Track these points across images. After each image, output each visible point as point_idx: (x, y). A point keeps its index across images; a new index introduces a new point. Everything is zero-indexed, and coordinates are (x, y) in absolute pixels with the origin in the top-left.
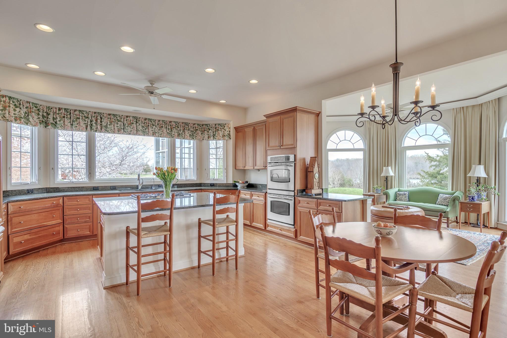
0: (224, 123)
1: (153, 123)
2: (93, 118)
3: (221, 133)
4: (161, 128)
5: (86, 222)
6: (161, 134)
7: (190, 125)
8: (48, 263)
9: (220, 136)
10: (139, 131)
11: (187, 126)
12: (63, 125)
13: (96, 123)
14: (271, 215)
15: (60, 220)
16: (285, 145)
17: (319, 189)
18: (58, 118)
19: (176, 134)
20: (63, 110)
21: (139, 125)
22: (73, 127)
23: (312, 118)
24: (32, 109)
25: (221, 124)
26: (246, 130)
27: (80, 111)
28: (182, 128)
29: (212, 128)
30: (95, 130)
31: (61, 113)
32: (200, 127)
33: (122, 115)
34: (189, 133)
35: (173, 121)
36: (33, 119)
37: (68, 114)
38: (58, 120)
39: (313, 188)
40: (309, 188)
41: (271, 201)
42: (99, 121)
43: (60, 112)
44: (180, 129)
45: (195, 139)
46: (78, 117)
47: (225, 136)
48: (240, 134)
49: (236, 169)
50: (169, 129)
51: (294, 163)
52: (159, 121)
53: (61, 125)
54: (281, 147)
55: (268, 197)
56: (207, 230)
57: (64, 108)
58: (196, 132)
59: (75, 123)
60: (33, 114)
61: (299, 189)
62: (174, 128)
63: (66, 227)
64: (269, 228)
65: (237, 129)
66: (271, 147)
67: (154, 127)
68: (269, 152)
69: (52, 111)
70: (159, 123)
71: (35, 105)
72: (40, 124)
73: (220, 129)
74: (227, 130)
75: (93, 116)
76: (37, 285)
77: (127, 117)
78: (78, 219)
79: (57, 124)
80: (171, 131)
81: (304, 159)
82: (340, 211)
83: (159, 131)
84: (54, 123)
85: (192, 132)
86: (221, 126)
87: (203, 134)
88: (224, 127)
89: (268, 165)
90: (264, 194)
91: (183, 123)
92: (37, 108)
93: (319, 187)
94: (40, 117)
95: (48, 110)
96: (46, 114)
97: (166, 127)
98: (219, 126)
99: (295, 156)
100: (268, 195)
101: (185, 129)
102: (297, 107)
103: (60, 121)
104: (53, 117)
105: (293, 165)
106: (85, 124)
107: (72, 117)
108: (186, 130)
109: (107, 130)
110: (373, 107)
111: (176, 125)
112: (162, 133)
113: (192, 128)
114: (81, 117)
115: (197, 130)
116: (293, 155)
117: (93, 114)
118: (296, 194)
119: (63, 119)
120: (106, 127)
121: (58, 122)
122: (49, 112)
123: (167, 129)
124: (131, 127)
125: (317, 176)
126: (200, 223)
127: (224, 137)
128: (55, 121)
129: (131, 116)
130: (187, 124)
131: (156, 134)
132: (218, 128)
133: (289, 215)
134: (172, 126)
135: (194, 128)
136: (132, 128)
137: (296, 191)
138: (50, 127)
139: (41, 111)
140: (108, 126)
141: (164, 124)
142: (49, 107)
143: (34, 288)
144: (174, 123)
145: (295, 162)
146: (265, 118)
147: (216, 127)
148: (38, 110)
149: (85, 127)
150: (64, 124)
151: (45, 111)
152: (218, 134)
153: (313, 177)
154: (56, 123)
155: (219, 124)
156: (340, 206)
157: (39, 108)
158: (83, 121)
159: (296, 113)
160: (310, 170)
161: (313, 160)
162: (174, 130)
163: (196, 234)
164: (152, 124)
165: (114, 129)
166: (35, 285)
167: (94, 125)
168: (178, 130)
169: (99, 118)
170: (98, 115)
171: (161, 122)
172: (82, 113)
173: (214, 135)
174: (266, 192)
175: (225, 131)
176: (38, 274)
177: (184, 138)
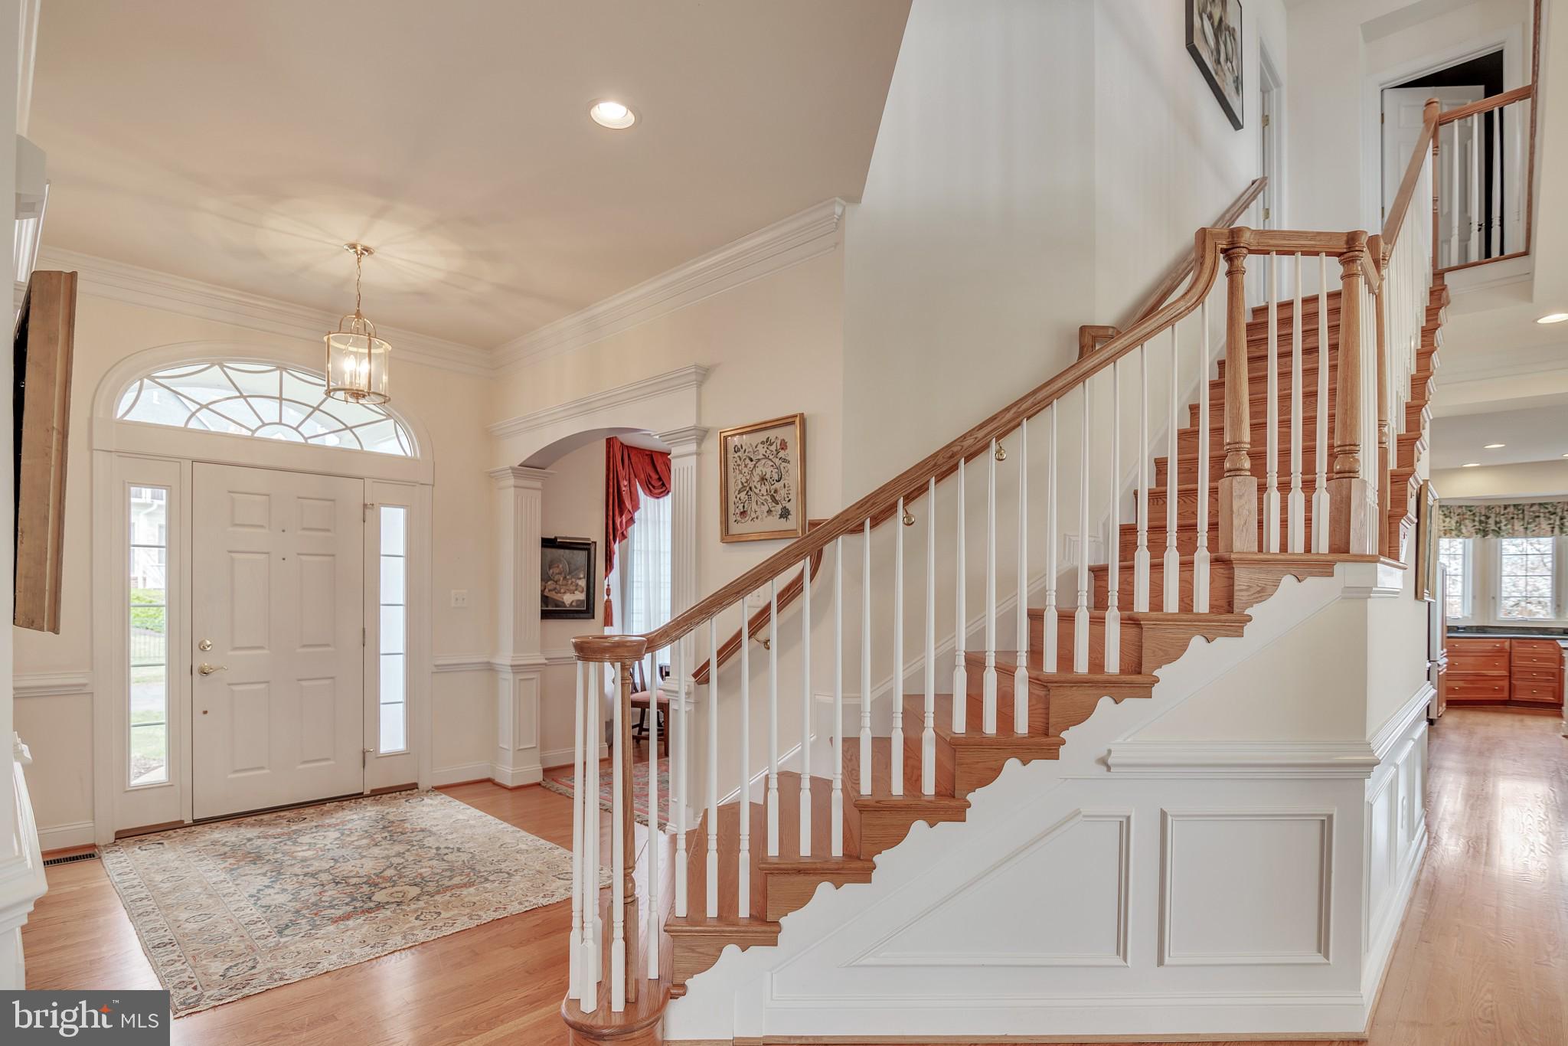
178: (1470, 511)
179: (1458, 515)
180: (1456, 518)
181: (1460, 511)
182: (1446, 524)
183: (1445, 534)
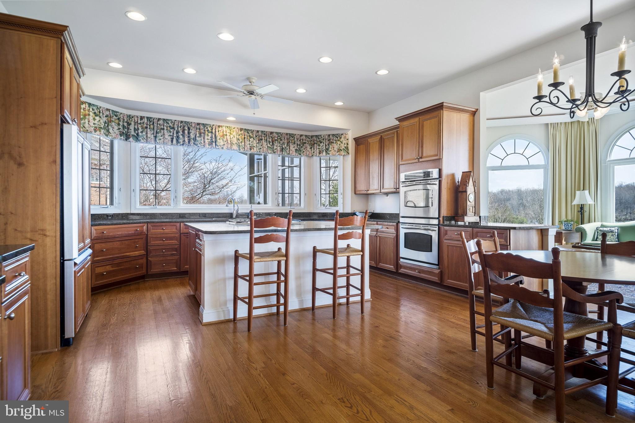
0: (340, 132)
1: (250, 134)
2: (179, 129)
3: (336, 147)
4: (260, 142)
5: (172, 255)
6: (260, 149)
7: (296, 136)
8: (133, 298)
9: (335, 150)
10: (234, 145)
11: (292, 139)
12: (145, 137)
13: (183, 135)
14: (404, 252)
15: (144, 251)
16: (426, 157)
17: (475, 215)
18: (140, 128)
19: (279, 148)
20: (146, 119)
21: (234, 137)
22: (157, 139)
23: (465, 118)
24: (112, 118)
25: (336, 134)
26: (370, 140)
27: (164, 120)
28: (286, 141)
29: (325, 139)
30: (182, 143)
31: (143, 123)
32: (309, 140)
33: (213, 125)
34: (294, 147)
35: (275, 132)
36: (113, 130)
37: (151, 123)
38: (139, 131)
39: (467, 214)
40: (460, 214)
41: (405, 233)
42: (186, 132)
43: (142, 121)
44: (284, 142)
45: (302, 154)
46: (162, 127)
47: (342, 151)
48: (362, 147)
49: (355, 193)
50: (270, 142)
51: (438, 180)
52: (258, 131)
53: (143, 138)
54: (420, 160)
55: (401, 228)
56: (325, 261)
57: (146, 117)
58: (303, 145)
59: (159, 134)
60: (113, 124)
61: (445, 215)
62: (276, 140)
63: (150, 261)
64: (402, 270)
65: (358, 141)
66: (406, 160)
67: (252, 140)
68: (402, 168)
69: (133, 121)
70: (258, 134)
71: (115, 114)
72: (121, 137)
73: (335, 142)
74: (344, 142)
75: (179, 126)
76: (126, 319)
77: (219, 126)
78: (164, 251)
79: (139, 136)
80: (273, 144)
81: (453, 176)
82: (507, 243)
83: (257, 144)
84: (135, 134)
85: (298, 146)
86: (336, 137)
87: (312, 148)
88: (341, 138)
89: (401, 185)
90: (395, 224)
91: (287, 134)
92: (117, 117)
93: (475, 214)
94: (120, 127)
95: (129, 119)
96: (126, 124)
97: (267, 140)
98: (333, 138)
99: (440, 171)
100: (401, 226)
101: (289, 141)
102: (443, 103)
103: (142, 132)
104: (135, 128)
105: (437, 183)
106: (170, 136)
107: (155, 127)
108: (291, 143)
109: (196, 143)
110: (556, 85)
111: (279, 137)
112: (261, 147)
113: (299, 140)
114: (165, 128)
115: (305, 143)
116: (438, 170)
117: (180, 123)
118: (441, 222)
119: (146, 130)
120: (195, 139)
121: (140, 134)
122: (129, 122)
123: (267, 143)
124: (224, 139)
125: (471, 197)
126: (315, 251)
127: (340, 152)
128: (136, 132)
129: (224, 126)
130: (292, 135)
131: (254, 148)
132: (333, 140)
133: (431, 251)
134: (273, 139)
135: (301, 141)
136: (225, 142)
137: (441, 219)
138: (131, 139)
139: (122, 120)
140: (197, 139)
141: (263, 135)
142: (130, 115)
143: (124, 321)
144: (276, 135)
145: (440, 179)
146: (397, 123)
147: (330, 138)
148: (119, 119)
149: (170, 139)
150: (147, 136)
151: (126, 120)
152: (332, 148)
153: (466, 199)
154: (138, 134)
155: (334, 134)
156: (507, 237)
157: (119, 117)
158: (168, 132)
159: (442, 111)
160: (462, 189)
161: (466, 176)
162: (276, 144)
163: (310, 267)
164: (249, 136)
165: (204, 142)
166: (124, 319)
167: (181, 137)
168: (281, 143)
169: (186, 128)
170: (185, 125)
171: (260, 133)
172: (167, 122)
173: (327, 150)
174: (399, 222)
175: (340, 143)
176: (125, 308)
177: (288, 154)
178: (116, 116)
179: (106, 116)
180: (105, 119)
181: (108, 113)
182: (96, 122)
183: (95, 131)
